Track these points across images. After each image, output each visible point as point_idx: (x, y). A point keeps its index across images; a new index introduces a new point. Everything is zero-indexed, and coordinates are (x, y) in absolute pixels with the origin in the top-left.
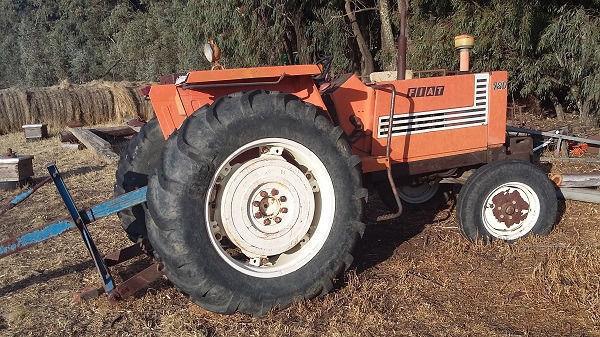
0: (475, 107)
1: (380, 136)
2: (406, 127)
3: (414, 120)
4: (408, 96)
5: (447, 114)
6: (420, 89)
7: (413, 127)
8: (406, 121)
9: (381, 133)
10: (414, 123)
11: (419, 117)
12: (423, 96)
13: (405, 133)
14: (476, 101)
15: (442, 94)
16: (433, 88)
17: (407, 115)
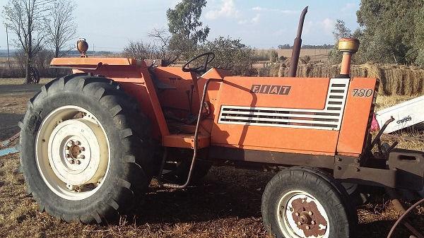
0: (326, 111)
1: (220, 121)
2: (247, 118)
3: (255, 114)
4: (251, 92)
5: (292, 113)
6: (263, 86)
7: (254, 119)
8: (248, 113)
9: (222, 120)
10: (256, 116)
11: (262, 111)
12: (266, 92)
13: (245, 123)
14: (328, 105)
15: (287, 93)
16: (279, 87)
17: (249, 108)
